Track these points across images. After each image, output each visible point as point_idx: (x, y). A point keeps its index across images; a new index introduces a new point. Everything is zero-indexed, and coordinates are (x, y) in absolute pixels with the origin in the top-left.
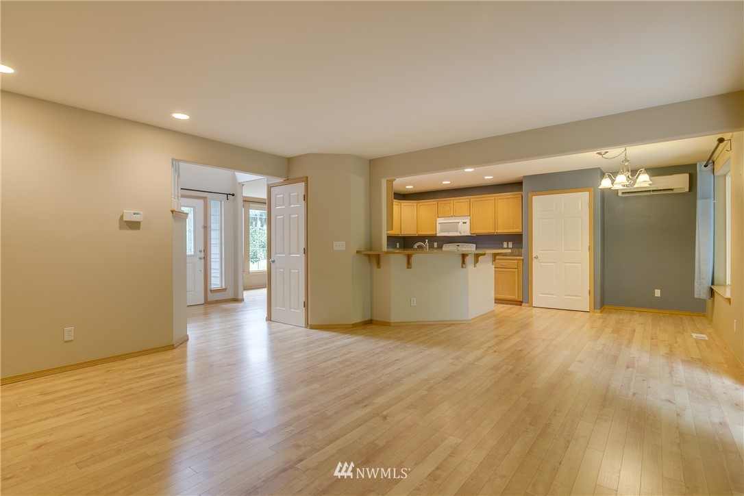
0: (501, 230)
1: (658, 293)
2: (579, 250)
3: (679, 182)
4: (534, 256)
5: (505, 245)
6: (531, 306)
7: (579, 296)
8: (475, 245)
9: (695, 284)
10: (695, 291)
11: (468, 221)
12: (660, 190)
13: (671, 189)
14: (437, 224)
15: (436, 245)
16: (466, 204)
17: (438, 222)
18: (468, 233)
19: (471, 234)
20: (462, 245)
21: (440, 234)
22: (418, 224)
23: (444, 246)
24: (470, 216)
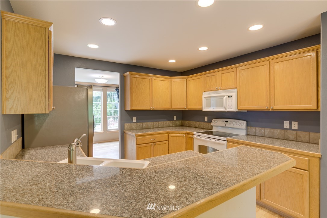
0: (279, 106)
5: (287, 125)
8: (245, 122)
11: (234, 93)
14: (203, 98)
15: (206, 119)
16: (233, 74)
17: (203, 96)
18: (234, 109)
19: (238, 109)
20: (231, 122)
21: (205, 109)
22: (188, 98)
23: (213, 121)
24: (237, 88)
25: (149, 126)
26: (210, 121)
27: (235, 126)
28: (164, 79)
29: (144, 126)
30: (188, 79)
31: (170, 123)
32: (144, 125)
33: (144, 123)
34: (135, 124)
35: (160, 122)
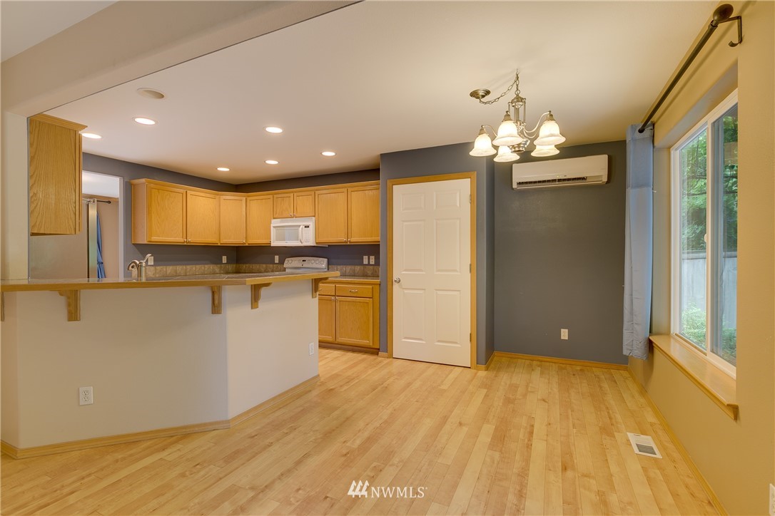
0: (356, 238)
1: (564, 334)
2: (455, 271)
3: (594, 168)
4: (395, 279)
5: (365, 258)
6: (391, 356)
7: (456, 343)
8: (326, 260)
9: (625, 332)
10: (625, 342)
11: (311, 223)
12: (569, 180)
13: (583, 179)
14: (272, 228)
15: (277, 259)
16: (311, 198)
17: (272, 225)
18: (311, 243)
19: (317, 243)
20: (309, 260)
21: (275, 243)
22: (248, 228)
23: (286, 262)
24: (314, 216)
25: (178, 272)
26: (282, 262)
27: (315, 265)
28: (208, 195)
29: (169, 272)
30: (249, 199)
31: (216, 268)
32: (169, 269)
33: (168, 267)
34: (153, 268)
35: (198, 266)
